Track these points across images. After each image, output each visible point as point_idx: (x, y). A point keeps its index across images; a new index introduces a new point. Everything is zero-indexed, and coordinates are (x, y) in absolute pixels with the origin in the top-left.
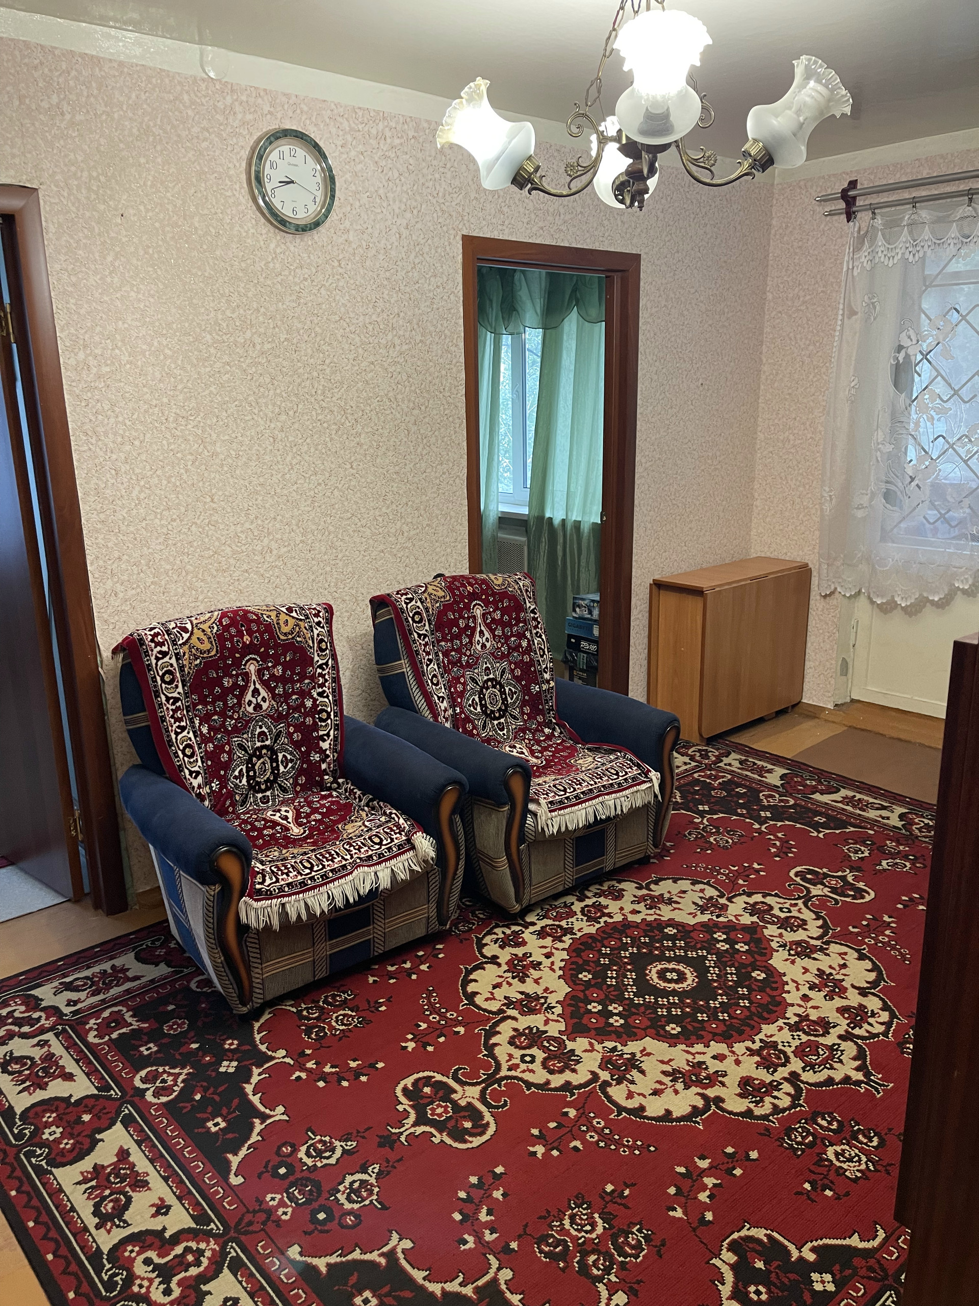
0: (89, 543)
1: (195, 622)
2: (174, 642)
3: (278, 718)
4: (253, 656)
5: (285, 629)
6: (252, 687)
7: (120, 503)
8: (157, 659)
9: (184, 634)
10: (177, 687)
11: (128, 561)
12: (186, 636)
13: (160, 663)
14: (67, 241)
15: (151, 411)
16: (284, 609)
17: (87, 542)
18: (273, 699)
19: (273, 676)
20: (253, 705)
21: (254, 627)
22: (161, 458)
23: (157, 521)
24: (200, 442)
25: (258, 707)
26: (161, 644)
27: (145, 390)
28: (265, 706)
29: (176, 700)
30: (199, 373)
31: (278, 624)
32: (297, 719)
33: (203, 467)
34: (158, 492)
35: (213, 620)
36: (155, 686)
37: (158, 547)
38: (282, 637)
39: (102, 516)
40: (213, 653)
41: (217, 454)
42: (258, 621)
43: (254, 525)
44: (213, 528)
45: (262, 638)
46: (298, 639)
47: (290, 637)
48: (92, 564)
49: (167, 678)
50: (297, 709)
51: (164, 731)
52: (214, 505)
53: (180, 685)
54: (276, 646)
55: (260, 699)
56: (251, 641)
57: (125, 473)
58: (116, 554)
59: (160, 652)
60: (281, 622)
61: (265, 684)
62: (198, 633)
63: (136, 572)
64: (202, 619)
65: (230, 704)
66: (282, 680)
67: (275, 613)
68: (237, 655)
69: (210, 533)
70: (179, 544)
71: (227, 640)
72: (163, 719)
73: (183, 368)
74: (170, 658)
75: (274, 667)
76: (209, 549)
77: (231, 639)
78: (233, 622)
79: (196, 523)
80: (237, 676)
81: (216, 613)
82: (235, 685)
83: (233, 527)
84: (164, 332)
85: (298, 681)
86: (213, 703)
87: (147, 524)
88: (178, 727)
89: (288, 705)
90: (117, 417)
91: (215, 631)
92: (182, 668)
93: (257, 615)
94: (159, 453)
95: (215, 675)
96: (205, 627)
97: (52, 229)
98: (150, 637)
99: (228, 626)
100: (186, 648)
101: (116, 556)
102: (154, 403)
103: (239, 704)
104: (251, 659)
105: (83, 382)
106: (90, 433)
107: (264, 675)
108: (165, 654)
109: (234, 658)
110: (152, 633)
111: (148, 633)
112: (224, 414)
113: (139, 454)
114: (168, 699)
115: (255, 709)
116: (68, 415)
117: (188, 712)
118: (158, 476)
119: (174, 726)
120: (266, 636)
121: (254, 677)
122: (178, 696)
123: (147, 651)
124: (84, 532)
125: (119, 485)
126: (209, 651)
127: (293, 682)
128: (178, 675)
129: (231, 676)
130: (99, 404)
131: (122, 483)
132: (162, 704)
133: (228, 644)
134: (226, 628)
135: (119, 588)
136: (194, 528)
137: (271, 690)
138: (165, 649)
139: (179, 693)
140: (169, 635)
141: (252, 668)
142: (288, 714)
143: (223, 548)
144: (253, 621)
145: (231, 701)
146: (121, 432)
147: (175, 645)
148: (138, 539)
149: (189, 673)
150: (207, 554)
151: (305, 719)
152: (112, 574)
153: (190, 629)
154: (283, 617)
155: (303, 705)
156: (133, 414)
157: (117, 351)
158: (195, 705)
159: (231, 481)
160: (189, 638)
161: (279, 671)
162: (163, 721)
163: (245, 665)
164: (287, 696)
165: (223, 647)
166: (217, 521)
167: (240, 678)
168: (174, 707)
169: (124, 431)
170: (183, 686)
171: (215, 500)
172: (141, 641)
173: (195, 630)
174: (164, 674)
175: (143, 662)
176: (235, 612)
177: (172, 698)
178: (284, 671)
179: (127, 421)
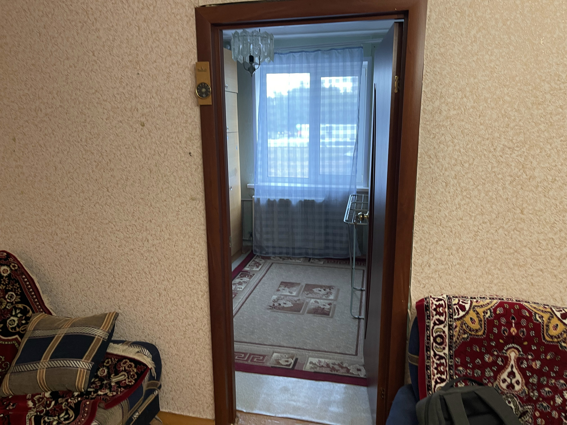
0: (418, 229)
1: (474, 304)
2: (451, 316)
3: (528, 400)
4: (516, 346)
5: (553, 332)
6: (509, 370)
7: (445, 205)
8: (435, 324)
9: (460, 311)
10: (444, 349)
11: (443, 246)
12: (462, 313)
13: (436, 327)
14: (444, 24)
15: (483, 142)
16: (558, 314)
17: (416, 228)
18: (526, 385)
19: (530, 368)
20: (506, 384)
21: (524, 322)
22: (483, 177)
23: (471, 222)
24: (521, 167)
25: (511, 386)
26: (441, 314)
27: (482, 127)
28: (517, 388)
29: (441, 358)
30: (531, 115)
31: (547, 326)
32: (545, 408)
33: (519, 187)
34: (476, 201)
35: (489, 306)
36: (428, 343)
37: (468, 240)
38: (547, 338)
39: (430, 213)
40: (480, 333)
41: (534, 178)
42: (530, 319)
43: (558, 236)
44: (518, 233)
45: (528, 333)
46: (563, 344)
47: (556, 340)
48: (417, 242)
49: (439, 340)
50: (548, 400)
51: (427, 377)
52: (522, 216)
53: (447, 348)
54: (540, 344)
55: (514, 381)
56: (517, 334)
57: (453, 185)
58: (435, 239)
59: (438, 320)
60: (551, 326)
61: (522, 371)
62: (472, 314)
63: (447, 254)
64: (481, 303)
65: (487, 374)
66: (539, 373)
67: (549, 315)
68: (501, 341)
69: (514, 236)
70: (486, 240)
71: (495, 326)
72: (428, 368)
73: (518, 111)
74: (444, 327)
75: (533, 360)
76: (511, 248)
77: (499, 327)
78: (506, 314)
79: (503, 228)
80: (498, 356)
81: (495, 301)
82: (494, 363)
83: (537, 235)
84: (508, 83)
85: (553, 378)
86: (473, 369)
87: (462, 223)
88: (439, 378)
89: (539, 393)
90: (455, 146)
91: (487, 316)
92: (451, 337)
93: (530, 313)
94: (483, 173)
95: (478, 350)
96: (480, 310)
97: (434, 16)
98: (434, 306)
99: (500, 315)
100: (458, 323)
101: (435, 241)
102: (487, 136)
103: (495, 378)
104: (513, 347)
105: (434, 122)
106: (432, 156)
107: (522, 363)
108: (441, 322)
109: (498, 342)
110: (437, 303)
111: (435, 302)
112: (549, 147)
113: (467, 173)
114: (435, 355)
115: (508, 387)
116: (419, 143)
117: (450, 369)
118: (479, 190)
119: (436, 376)
120: (532, 333)
121: (512, 362)
122: (443, 355)
123: (430, 316)
124: (415, 222)
125: (447, 194)
126: (477, 331)
127: (549, 377)
128: (447, 341)
129: (492, 355)
130: (443, 137)
131: (449, 192)
132: (430, 357)
133: (496, 330)
134: (498, 317)
135: (432, 262)
136: (501, 231)
137: (526, 378)
138: (442, 318)
139: (444, 354)
140: (449, 308)
141: (513, 355)
142: (537, 400)
143: (524, 249)
144: (525, 317)
145: (489, 373)
146: (456, 157)
147: (450, 317)
148: (454, 232)
149: (456, 342)
150: (507, 251)
151: (551, 410)
152: (430, 252)
153: (467, 308)
154: (554, 321)
155: (553, 399)
156: (468, 144)
157: (465, 100)
158: (457, 366)
159: (543, 199)
160: (464, 316)
161: (537, 364)
162: (427, 369)
163: (507, 350)
164: (540, 386)
165: (490, 331)
166: (522, 229)
167: (500, 359)
168: (438, 362)
169: (458, 156)
170: (450, 349)
171: (525, 213)
172: (427, 308)
173: (471, 311)
174: (437, 337)
175: (425, 322)
176: (512, 305)
177: (439, 355)
178: (542, 366)
179: (462, 150)
